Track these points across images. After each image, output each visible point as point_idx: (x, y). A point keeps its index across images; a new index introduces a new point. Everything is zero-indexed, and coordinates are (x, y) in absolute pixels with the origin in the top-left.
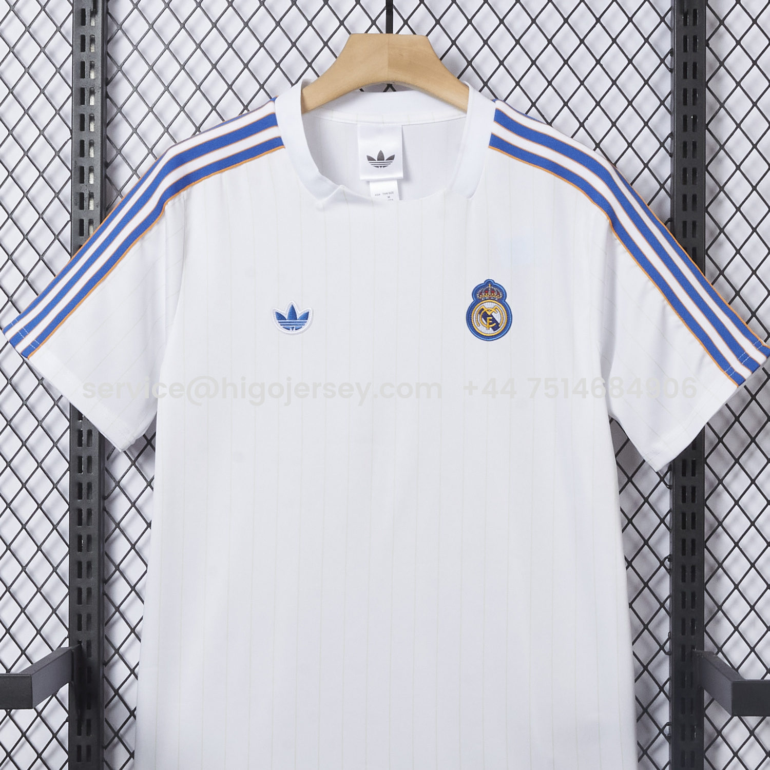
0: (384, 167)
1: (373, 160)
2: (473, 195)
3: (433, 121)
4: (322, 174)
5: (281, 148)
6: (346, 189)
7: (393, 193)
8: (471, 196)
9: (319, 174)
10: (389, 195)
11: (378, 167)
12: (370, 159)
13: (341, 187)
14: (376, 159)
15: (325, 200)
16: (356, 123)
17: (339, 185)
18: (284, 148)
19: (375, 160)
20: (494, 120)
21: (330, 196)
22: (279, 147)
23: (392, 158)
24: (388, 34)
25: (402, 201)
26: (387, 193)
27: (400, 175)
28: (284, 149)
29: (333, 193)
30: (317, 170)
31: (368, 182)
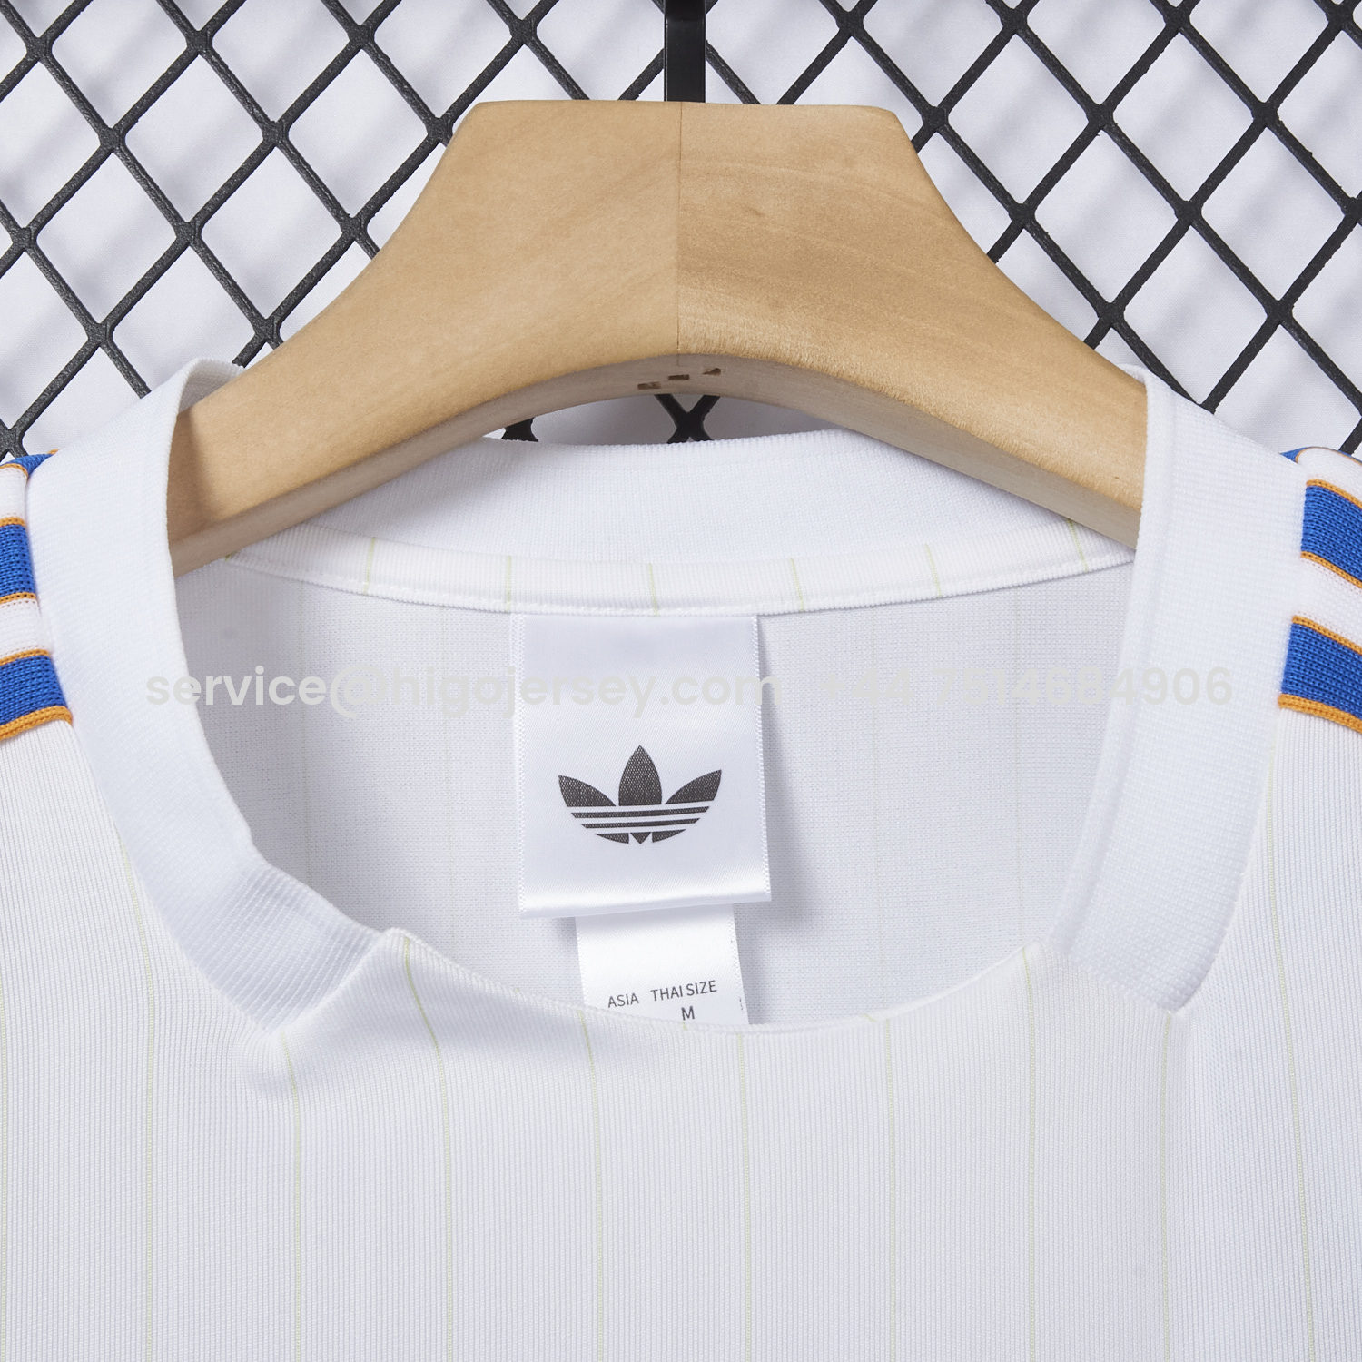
0: (658, 837)
1: (594, 797)
2: (1196, 987)
3: (933, 593)
4: (275, 865)
5: (49, 720)
6: (423, 955)
7: (710, 986)
8: (1185, 994)
9: (254, 860)
10: (686, 1002)
11: (623, 838)
12: (577, 794)
13: (388, 942)
14: (615, 798)
15: (303, 1022)
16: (499, 604)
17: (382, 929)
18: (70, 719)
19: (605, 801)
20: (1304, 548)
21: (327, 1000)
22: (38, 714)
23: (704, 788)
24: (675, 106)
25: (767, 1027)
26: (675, 992)
27: (755, 882)
28: (59, 727)
29: (346, 982)
30: (240, 831)
31: (568, 927)
